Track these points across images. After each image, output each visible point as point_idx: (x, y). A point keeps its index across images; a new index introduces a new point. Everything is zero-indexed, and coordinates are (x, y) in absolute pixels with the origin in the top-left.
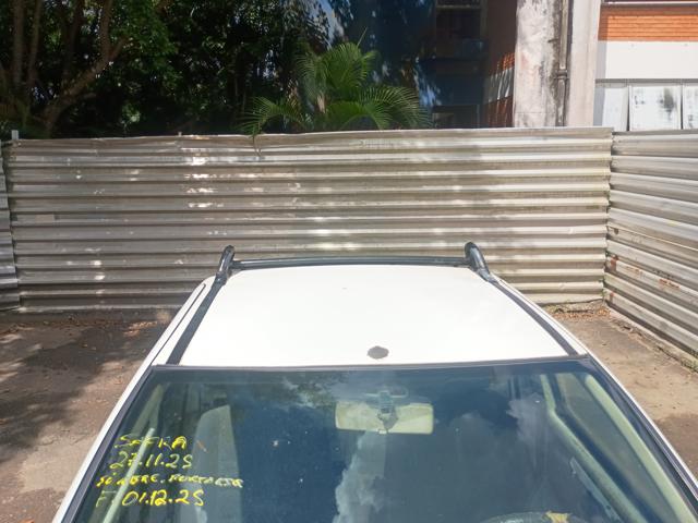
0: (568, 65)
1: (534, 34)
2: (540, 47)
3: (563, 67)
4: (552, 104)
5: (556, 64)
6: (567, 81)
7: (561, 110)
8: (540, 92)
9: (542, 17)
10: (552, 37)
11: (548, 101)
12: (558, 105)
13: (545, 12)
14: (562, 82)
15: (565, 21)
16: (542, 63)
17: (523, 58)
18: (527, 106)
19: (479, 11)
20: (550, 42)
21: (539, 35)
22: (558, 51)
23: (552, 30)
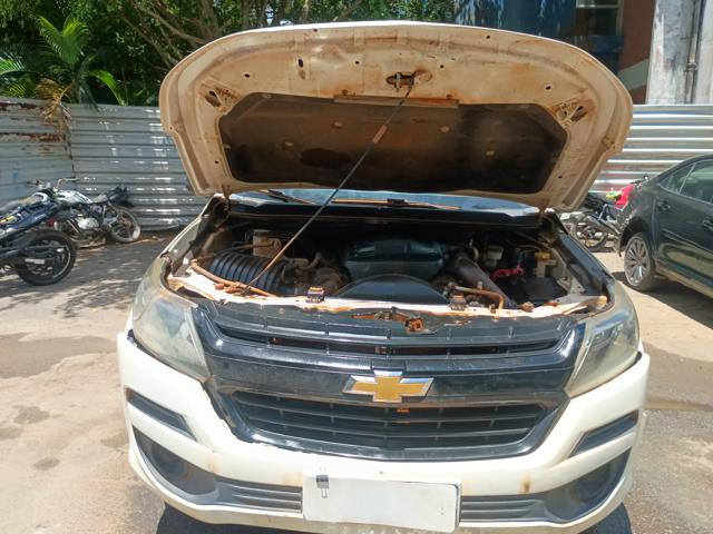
0: (697, 58)
2: (673, 43)
3: (692, 61)
4: (682, 91)
5: (688, 58)
6: (695, 73)
7: (689, 96)
8: (671, 81)
9: (675, 18)
10: (684, 36)
11: (678, 88)
12: (686, 92)
13: (679, 15)
15: (696, 22)
16: (674, 57)
17: (658, 53)
18: (659, 93)
19: (617, 9)
20: (682, 39)
21: (673, 33)
22: (690, 47)
23: (684, 29)
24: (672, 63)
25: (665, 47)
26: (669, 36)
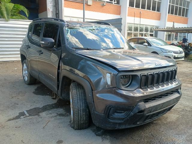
0: (58, 12)
1: (51, 3)
5: (56, 11)
8: (53, 17)
14: (57, 15)
15: (57, 2)
20: (54, 6)
21: (52, 4)
22: (56, 8)
23: (54, 4)
24: (52, 12)
25: (50, 8)
26: (51, 5)
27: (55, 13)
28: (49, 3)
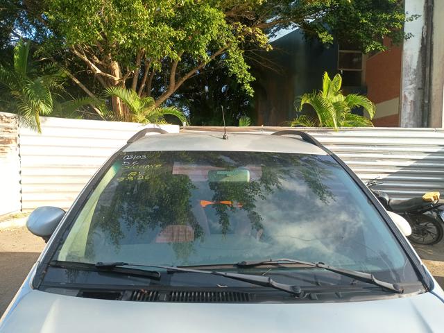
0: (429, 100)
1: (411, 84)
2: (414, 91)
3: (426, 102)
4: (419, 120)
5: (423, 100)
6: (429, 109)
7: (426, 123)
8: (414, 115)
9: (414, 77)
10: (420, 86)
12: (423, 121)
13: (416, 74)
14: (426, 108)
15: (427, 79)
16: (415, 99)
17: (405, 96)
18: (407, 121)
19: (361, 71)
20: (419, 89)
21: (414, 85)
22: (424, 93)
23: (421, 83)
24: (414, 102)
25: (410, 93)
26: (411, 87)
27: (419, 104)
28: (409, 83)
